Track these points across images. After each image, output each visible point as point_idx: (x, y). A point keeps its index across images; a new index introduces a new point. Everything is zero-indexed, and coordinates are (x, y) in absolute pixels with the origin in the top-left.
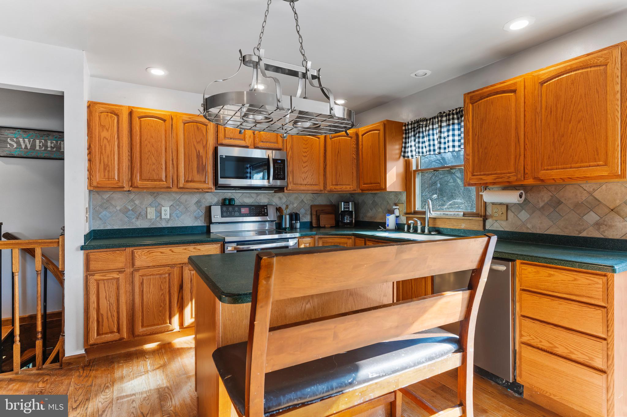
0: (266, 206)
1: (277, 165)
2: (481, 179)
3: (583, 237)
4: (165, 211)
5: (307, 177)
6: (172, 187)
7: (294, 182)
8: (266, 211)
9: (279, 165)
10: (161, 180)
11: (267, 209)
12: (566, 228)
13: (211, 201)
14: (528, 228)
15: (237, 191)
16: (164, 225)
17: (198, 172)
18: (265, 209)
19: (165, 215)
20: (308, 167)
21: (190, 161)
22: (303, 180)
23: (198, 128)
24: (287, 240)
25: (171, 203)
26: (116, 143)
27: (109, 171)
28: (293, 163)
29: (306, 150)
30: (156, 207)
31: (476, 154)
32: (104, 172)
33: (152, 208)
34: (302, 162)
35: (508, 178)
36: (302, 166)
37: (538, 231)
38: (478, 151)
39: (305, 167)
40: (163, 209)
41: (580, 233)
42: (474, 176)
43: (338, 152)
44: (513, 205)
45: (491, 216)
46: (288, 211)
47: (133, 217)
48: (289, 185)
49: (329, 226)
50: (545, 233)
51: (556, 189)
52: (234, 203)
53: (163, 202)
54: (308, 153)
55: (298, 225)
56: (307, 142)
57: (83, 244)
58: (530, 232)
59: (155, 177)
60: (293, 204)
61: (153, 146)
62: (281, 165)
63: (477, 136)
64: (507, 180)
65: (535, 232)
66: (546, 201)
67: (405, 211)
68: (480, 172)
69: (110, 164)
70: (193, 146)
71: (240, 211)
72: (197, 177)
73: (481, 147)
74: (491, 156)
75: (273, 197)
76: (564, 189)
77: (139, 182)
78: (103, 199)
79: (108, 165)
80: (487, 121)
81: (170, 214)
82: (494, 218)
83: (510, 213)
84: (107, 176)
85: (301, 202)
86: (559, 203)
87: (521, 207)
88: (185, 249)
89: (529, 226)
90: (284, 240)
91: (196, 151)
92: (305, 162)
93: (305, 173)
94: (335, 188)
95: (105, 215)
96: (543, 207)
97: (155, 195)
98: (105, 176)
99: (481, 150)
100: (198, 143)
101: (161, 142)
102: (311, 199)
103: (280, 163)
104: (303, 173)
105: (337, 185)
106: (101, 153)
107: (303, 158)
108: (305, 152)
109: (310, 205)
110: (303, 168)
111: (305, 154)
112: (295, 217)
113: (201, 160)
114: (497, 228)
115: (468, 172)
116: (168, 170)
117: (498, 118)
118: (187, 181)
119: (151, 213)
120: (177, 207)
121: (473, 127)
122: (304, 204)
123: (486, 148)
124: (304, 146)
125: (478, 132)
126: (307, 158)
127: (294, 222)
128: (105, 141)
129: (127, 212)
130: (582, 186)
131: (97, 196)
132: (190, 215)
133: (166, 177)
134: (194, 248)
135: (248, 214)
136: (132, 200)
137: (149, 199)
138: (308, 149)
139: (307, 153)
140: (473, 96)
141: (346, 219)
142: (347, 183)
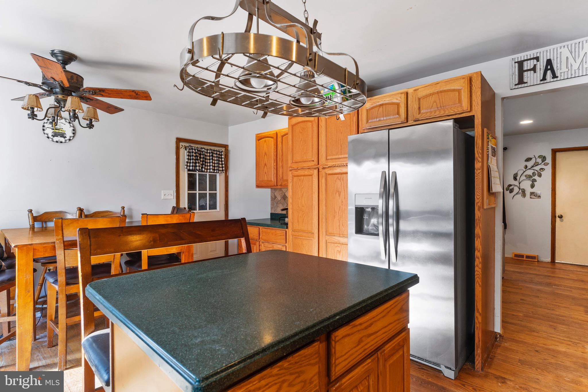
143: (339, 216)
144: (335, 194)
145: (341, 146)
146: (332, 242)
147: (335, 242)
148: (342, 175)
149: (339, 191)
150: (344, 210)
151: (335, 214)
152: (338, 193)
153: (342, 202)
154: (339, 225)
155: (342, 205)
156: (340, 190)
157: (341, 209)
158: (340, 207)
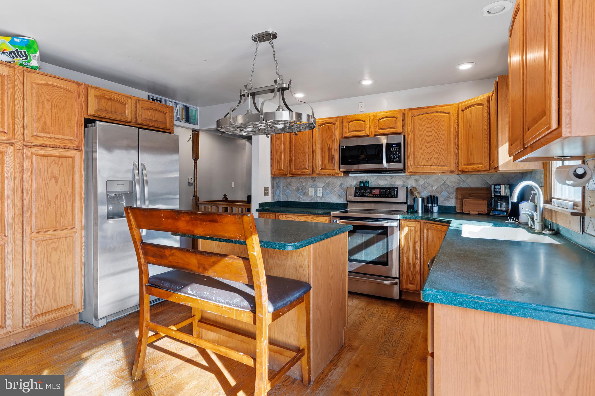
0: (397, 188)
1: (392, 149)
4: (320, 190)
5: (431, 158)
6: (313, 173)
7: (416, 164)
8: (396, 193)
9: (395, 149)
10: (306, 169)
11: (397, 191)
13: (351, 183)
15: (373, 175)
16: (318, 200)
17: (329, 161)
18: (395, 191)
19: (320, 193)
20: (433, 147)
21: (324, 154)
22: (427, 161)
23: (329, 127)
24: (386, 220)
25: (324, 185)
26: (283, 147)
27: (279, 165)
28: (414, 145)
29: (430, 129)
30: (314, 188)
32: (277, 165)
33: (312, 189)
34: (426, 142)
36: (426, 146)
39: (429, 147)
40: (318, 189)
43: (470, 125)
46: (425, 194)
47: (302, 194)
48: (410, 167)
49: (477, 213)
52: (369, 185)
53: (318, 184)
54: (433, 132)
55: (436, 209)
56: (432, 120)
57: (258, 208)
59: (303, 167)
60: (432, 186)
61: (301, 146)
62: (397, 149)
69: (280, 160)
70: (325, 142)
71: (370, 192)
72: (328, 165)
75: (408, 179)
77: (294, 171)
78: (287, 182)
79: (279, 161)
81: (323, 193)
84: (278, 169)
85: (443, 184)
88: (306, 218)
90: (384, 220)
91: (328, 145)
92: (429, 142)
93: (429, 154)
94: (466, 168)
95: (288, 192)
97: (314, 179)
98: (277, 168)
100: (329, 139)
101: (306, 142)
102: (457, 181)
103: (395, 147)
104: (426, 154)
105: (469, 164)
106: (276, 154)
107: (427, 138)
108: (430, 131)
109: (455, 189)
110: (427, 148)
111: (428, 134)
112: (432, 200)
113: (330, 151)
114: (591, 230)
116: (309, 162)
118: (322, 169)
119: (312, 192)
120: (327, 188)
122: (447, 186)
124: (429, 125)
126: (431, 138)
127: (430, 205)
128: (278, 146)
129: (299, 190)
131: (284, 180)
132: (336, 194)
133: (309, 166)
134: (312, 218)
135: (378, 195)
136: (302, 183)
137: (310, 182)
138: (433, 128)
139: (431, 132)
141: (499, 206)
142: (479, 162)
143: (55, 206)
144: (49, 180)
145: (60, 125)
146: (43, 239)
147: (47, 238)
148: (61, 158)
149: (55, 177)
150: (64, 198)
151: (49, 204)
152: (53, 179)
153: (61, 189)
154: (56, 217)
155: (61, 193)
156: (57, 176)
157: (59, 198)
158: (57, 196)
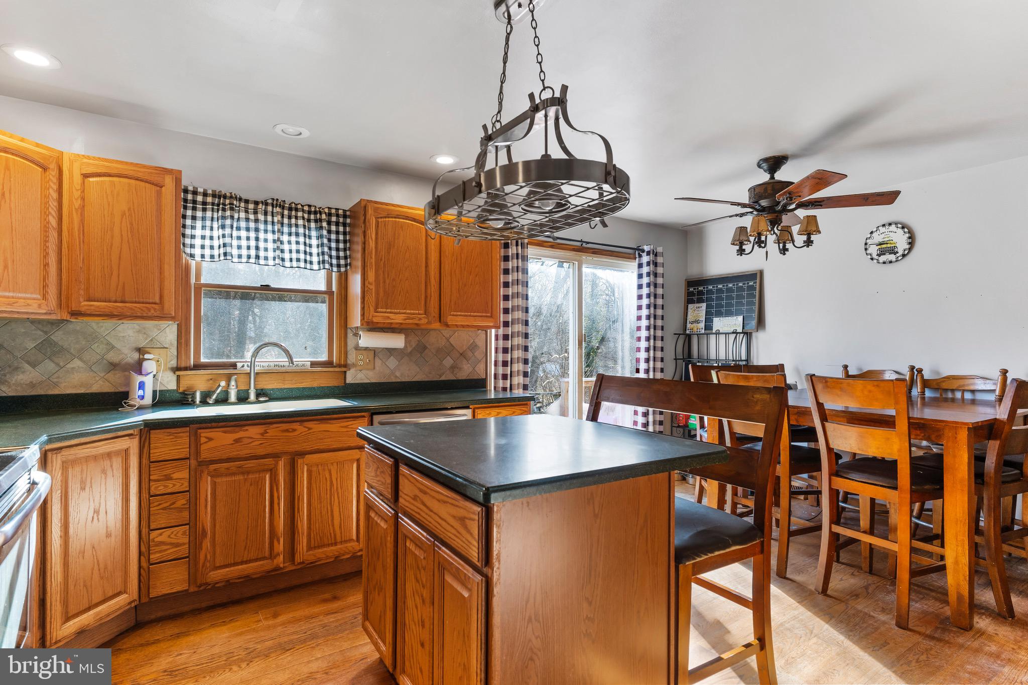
2: (388, 318)
3: (444, 381)
12: (430, 373)
14: (396, 377)
31: (381, 285)
35: (419, 320)
37: (407, 379)
38: (384, 282)
41: (440, 376)
42: (377, 312)
44: (380, 350)
45: (354, 365)
50: (413, 380)
51: (422, 334)
58: (399, 380)
63: (383, 261)
64: (418, 322)
65: (404, 380)
66: (413, 346)
67: (174, 363)
68: (387, 309)
73: (388, 278)
74: (400, 292)
76: (428, 334)
80: (396, 247)
82: (359, 368)
83: (377, 360)
86: (425, 348)
87: (390, 352)
89: (398, 374)
96: (411, 352)
99: (387, 281)
114: (361, 379)
115: (371, 306)
117: (408, 247)
121: (376, 248)
123: (394, 280)
125: (383, 257)
130: (442, 331)
140: (378, 208)
